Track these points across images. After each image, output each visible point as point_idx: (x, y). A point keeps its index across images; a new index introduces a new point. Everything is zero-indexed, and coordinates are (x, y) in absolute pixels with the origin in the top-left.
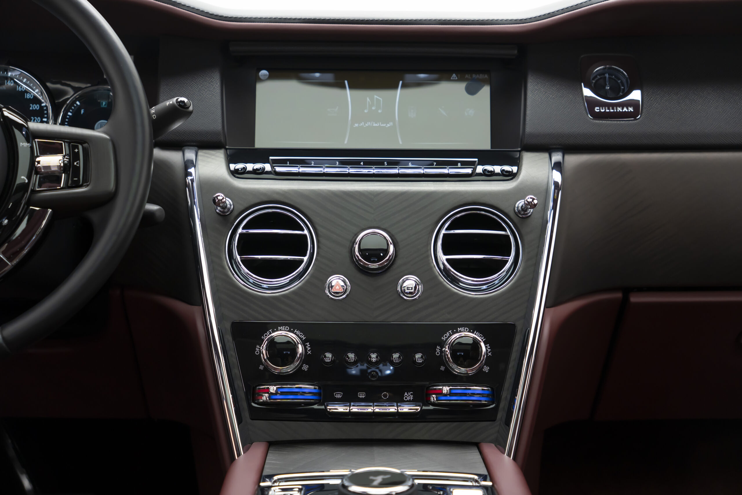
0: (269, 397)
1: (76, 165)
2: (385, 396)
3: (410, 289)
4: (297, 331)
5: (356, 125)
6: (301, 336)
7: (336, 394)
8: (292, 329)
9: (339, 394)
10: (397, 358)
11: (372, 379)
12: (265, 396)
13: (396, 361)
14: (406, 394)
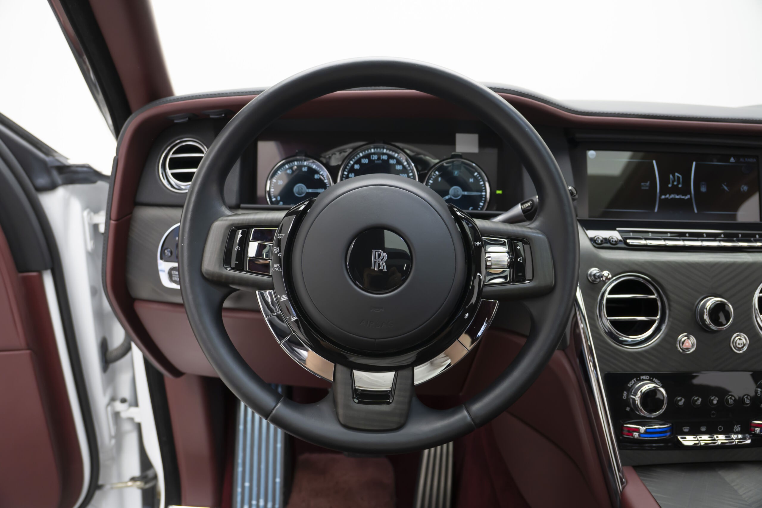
0: (639, 435)
1: (519, 261)
3: (741, 344)
4: (656, 380)
5: (663, 197)
6: (659, 384)
7: (684, 429)
8: (651, 379)
10: (731, 400)
11: (712, 416)
12: (636, 434)
13: (731, 402)
14: (735, 427)
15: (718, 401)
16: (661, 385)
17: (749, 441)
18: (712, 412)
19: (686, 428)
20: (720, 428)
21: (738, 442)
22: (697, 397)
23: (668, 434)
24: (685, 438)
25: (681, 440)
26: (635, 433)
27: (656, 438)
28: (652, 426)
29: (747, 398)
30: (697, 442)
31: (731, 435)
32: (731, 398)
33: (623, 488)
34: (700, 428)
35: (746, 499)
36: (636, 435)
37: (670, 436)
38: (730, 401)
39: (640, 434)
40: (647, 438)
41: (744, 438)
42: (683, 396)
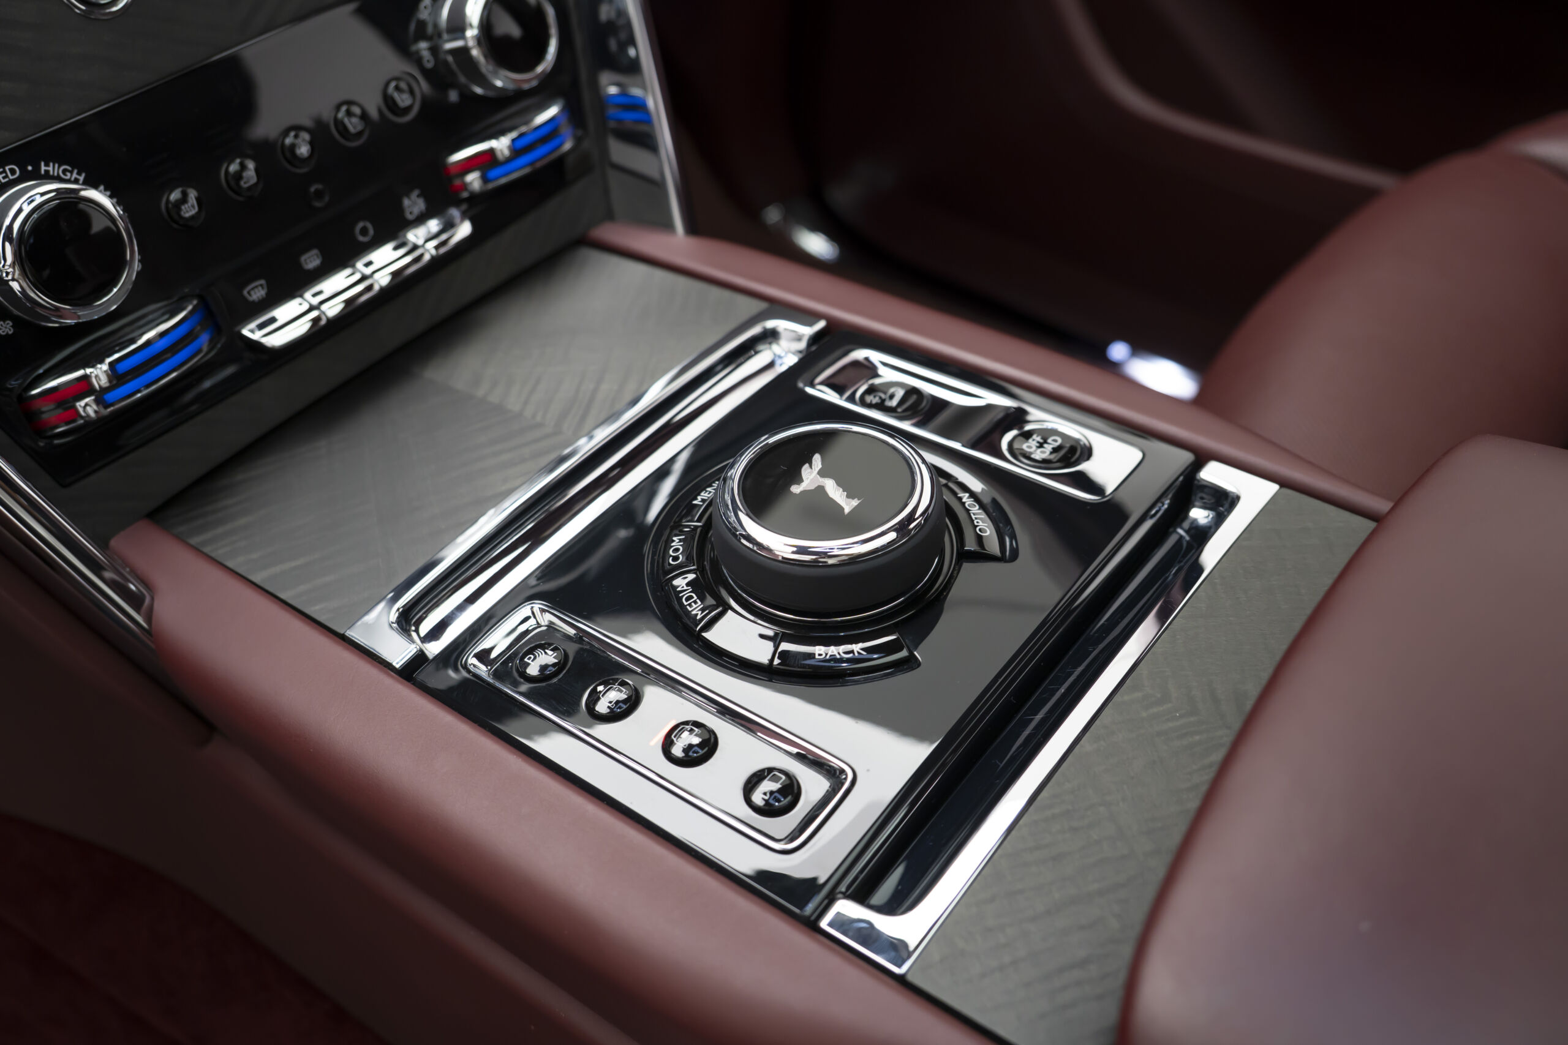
0: (97, 401)
2: (364, 231)
4: (47, 165)
6: (69, 174)
7: (249, 293)
8: (30, 168)
9: (256, 287)
10: (354, 120)
11: (318, 204)
12: (87, 405)
13: (354, 127)
14: (406, 202)
15: (311, 143)
16: (81, 178)
17: (465, 229)
18: (312, 189)
19: (253, 289)
20: (363, 228)
21: (437, 248)
22: (238, 161)
23: (204, 340)
24: (273, 320)
25: (256, 336)
26: (80, 404)
27: (174, 375)
28: (133, 341)
29: (397, 88)
30: (314, 314)
31: (405, 236)
32: (349, 113)
33: (149, 618)
34: (299, 265)
35: (539, 419)
36: (87, 407)
37: (212, 343)
38: (351, 123)
39: (100, 395)
40: (139, 390)
41: (449, 226)
42: (184, 182)
